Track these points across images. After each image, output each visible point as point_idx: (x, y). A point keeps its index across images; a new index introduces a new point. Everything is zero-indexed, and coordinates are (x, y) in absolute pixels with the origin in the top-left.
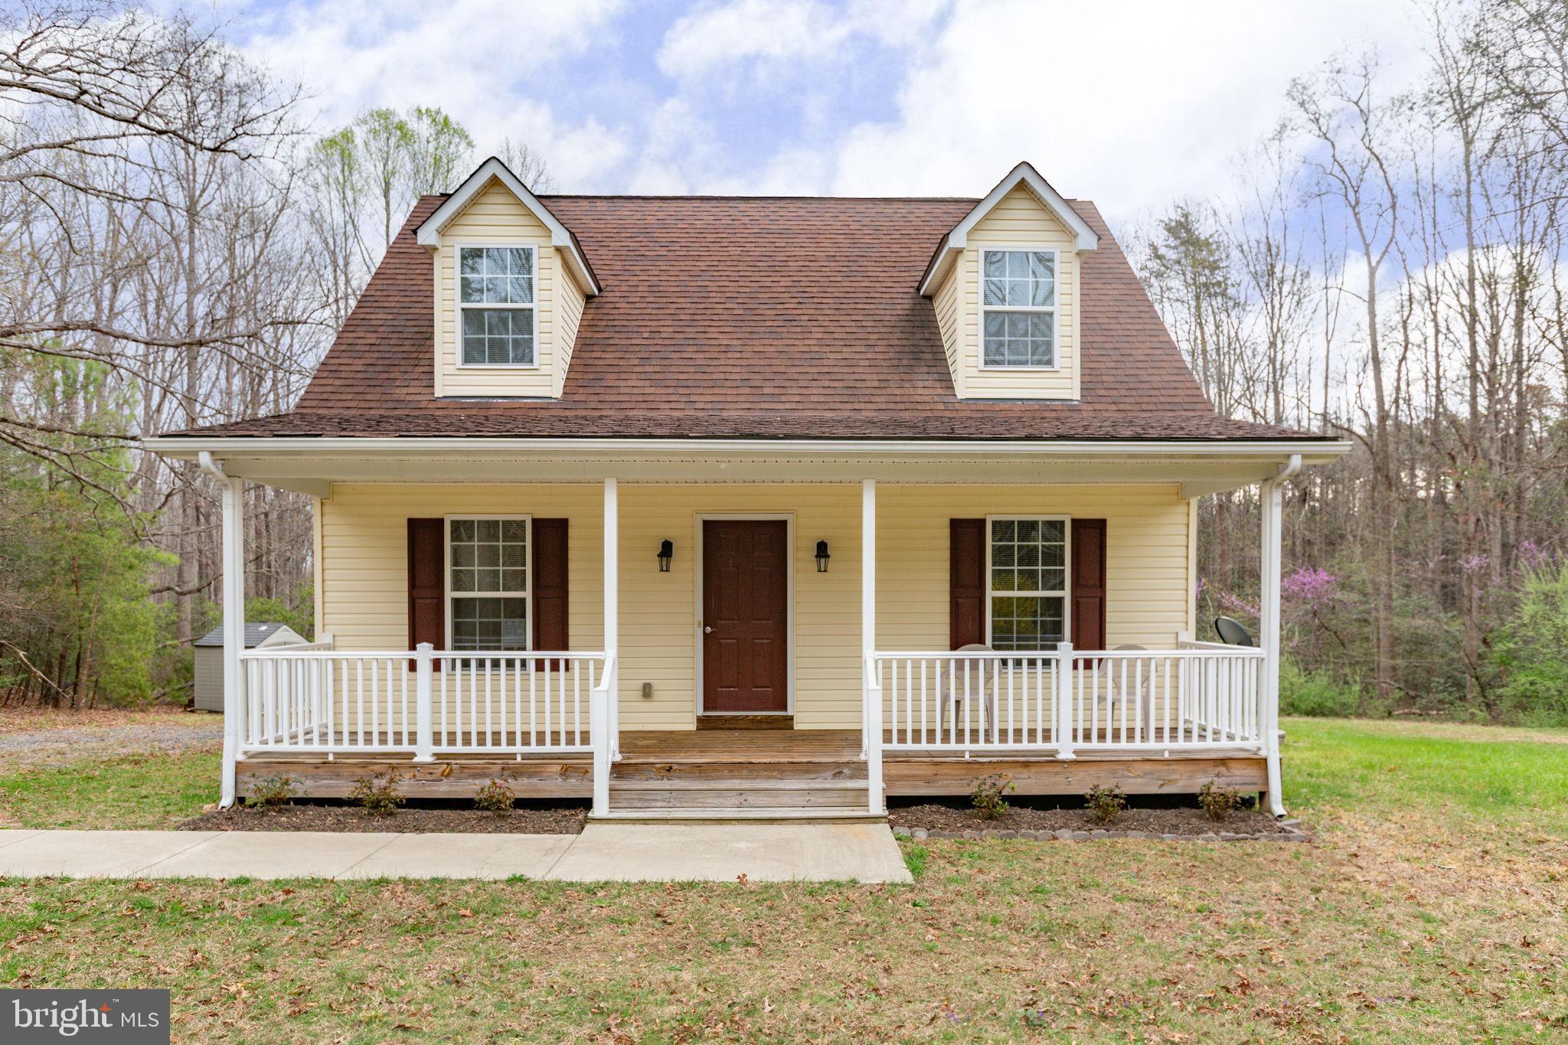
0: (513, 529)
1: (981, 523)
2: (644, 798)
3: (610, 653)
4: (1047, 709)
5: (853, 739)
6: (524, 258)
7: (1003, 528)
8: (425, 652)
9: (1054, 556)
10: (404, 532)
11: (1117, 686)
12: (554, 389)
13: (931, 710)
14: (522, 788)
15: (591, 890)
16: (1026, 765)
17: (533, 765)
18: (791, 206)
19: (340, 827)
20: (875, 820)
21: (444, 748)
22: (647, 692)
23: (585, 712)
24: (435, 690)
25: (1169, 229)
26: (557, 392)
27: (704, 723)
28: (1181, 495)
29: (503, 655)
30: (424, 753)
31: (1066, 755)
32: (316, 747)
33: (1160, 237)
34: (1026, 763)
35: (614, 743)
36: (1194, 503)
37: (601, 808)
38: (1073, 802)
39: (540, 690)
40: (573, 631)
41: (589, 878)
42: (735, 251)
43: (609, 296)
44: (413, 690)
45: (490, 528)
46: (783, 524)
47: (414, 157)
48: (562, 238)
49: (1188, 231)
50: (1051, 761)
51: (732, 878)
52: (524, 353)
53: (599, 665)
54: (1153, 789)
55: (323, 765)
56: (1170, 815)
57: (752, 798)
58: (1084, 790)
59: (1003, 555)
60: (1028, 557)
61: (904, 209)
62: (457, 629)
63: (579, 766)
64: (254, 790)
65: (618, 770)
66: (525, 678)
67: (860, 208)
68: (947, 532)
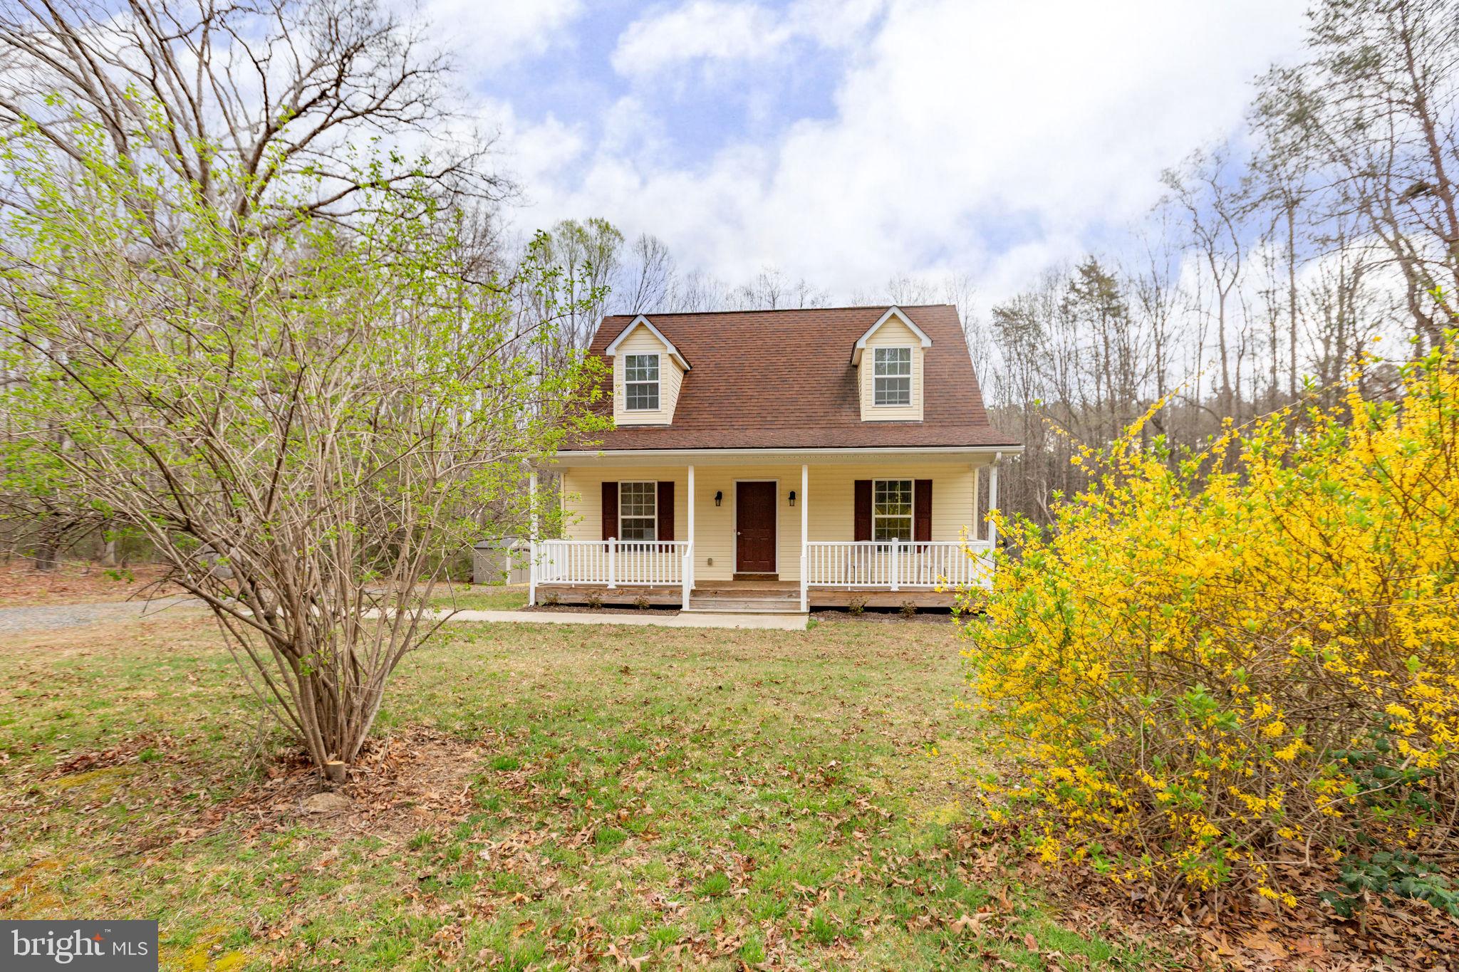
0: (649, 487)
1: (870, 482)
2: (705, 604)
3: (691, 542)
4: (886, 572)
5: (797, 583)
6: (654, 358)
7: (881, 485)
8: (612, 542)
9: (906, 498)
10: (600, 488)
11: (933, 561)
12: (668, 421)
13: (839, 572)
14: (653, 600)
15: (679, 629)
16: (876, 593)
17: (658, 590)
18: (790, 314)
19: (579, 612)
20: (803, 614)
21: (620, 583)
22: (710, 562)
23: (680, 571)
24: (617, 561)
25: (1084, 272)
26: (670, 422)
27: (736, 577)
28: (970, 469)
29: (645, 543)
30: (612, 586)
31: (895, 588)
32: (567, 582)
33: (1077, 277)
34: (875, 592)
35: (692, 582)
36: (977, 471)
37: (686, 607)
38: (895, 610)
39: (661, 561)
40: (676, 534)
41: (678, 626)
42: (759, 343)
43: (696, 370)
44: (607, 561)
45: (638, 486)
46: (774, 484)
47: (587, 248)
48: (673, 350)
49: (1098, 273)
50: (888, 592)
51: (733, 627)
52: (654, 404)
53: (686, 546)
54: (935, 605)
55: (570, 589)
56: (939, 616)
57: (751, 605)
58: (897, 605)
59: (881, 498)
60: (893, 497)
61: (850, 314)
62: (624, 532)
63: (676, 591)
64: (543, 601)
65: (693, 593)
66: (654, 556)
67: (827, 314)
68: (853, 487)
